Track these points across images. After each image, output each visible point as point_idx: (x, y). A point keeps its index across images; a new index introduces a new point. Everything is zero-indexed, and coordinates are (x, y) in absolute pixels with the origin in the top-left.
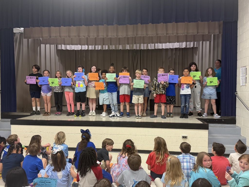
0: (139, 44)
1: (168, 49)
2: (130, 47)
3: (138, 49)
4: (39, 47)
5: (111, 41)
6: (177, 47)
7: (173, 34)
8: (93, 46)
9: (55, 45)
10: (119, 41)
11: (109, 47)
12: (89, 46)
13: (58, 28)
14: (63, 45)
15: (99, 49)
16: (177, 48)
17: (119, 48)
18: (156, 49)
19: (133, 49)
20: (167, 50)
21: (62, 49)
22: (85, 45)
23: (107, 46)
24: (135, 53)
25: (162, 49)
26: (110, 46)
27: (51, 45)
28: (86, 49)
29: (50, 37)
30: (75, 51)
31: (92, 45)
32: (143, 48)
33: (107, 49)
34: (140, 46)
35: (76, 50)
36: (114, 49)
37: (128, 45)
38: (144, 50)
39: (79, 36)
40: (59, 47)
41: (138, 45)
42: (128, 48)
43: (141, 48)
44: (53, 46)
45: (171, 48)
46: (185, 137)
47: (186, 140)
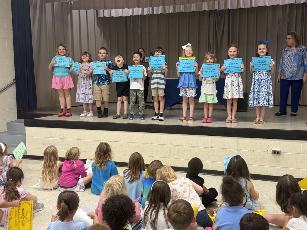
3: (223, 9)
8: (150, 8)
12: (144, 8)
17: (191, 10)
18: (253, 7)
21: (104, 16)
25: (263, 6)
26: (177, 6)
28: (140, 14)
31: (148, 6)
32: (231, 7)
33: (171, 12)
34: (226, 4)
36: (183, 11)
37: (206, 3)
38: (233, 11)
40: (101, 14)
41: (223, 2)
42: (205, 8)
43: (228, 7)
45: (280, 4)
46: (276, 152)
47: (279, 156)
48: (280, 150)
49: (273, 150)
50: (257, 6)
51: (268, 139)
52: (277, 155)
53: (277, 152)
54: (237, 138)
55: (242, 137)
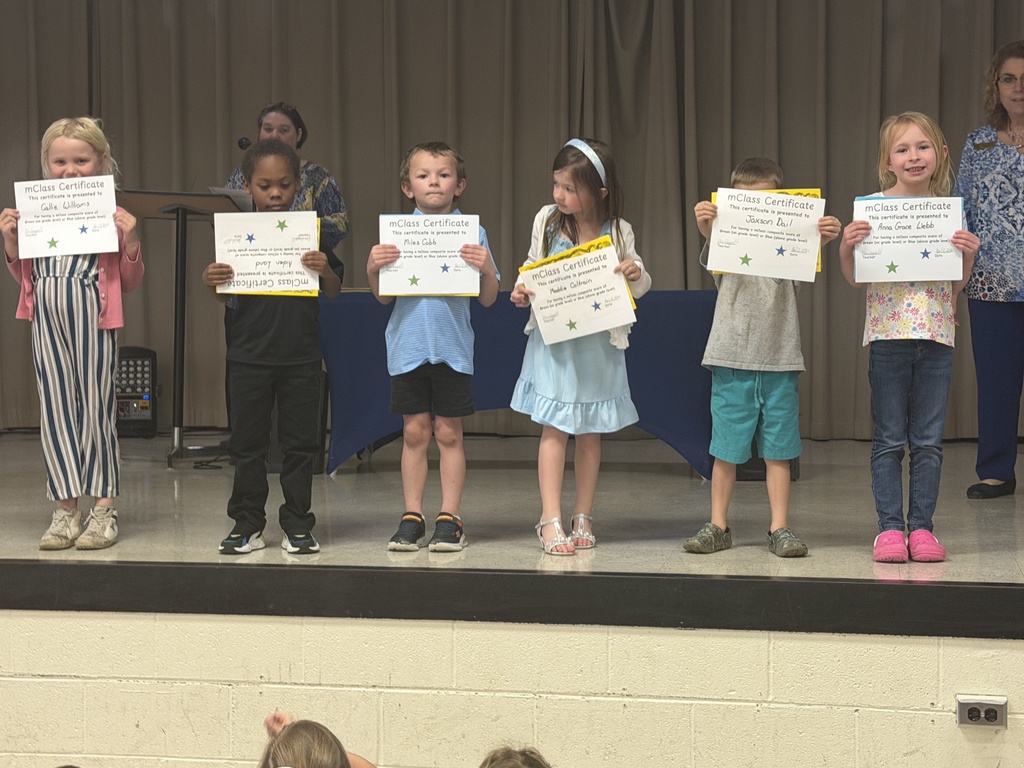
46: (983, 715)
47: (999, 736)
48: (1000, 700)
49: (963, 698)
51: (934, 640)
52: (990, 728)
53: (987, 712)
54: (766, 633)
55: (791, 630)
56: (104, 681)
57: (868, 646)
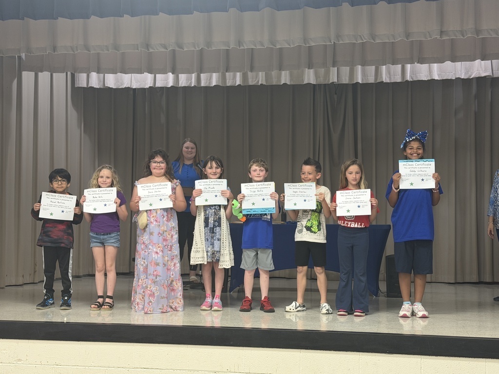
0: (348, 68)
1: (451, 80)
2: (317, 75)
3: (347, 82)
4: (15, 82)
5: (251, 60)
6: (483, 75)
7: (462, 33)
8: (194, 76)
9: (69, 73)
10: (280, 59)
11: (245, 77)
12: (180, 75)
13: (79, 22)
14: (94, 75)
15: (214, 83)
16: (485, 77)
17: (280, 81)
18: (407, 81)
19: (326, 83)
20: (446, 84)
21: (90, 85)
22: (165, 73)
23: (238, 74)
24: (335, 96)
25: (428, 80)
26: (250, 74)
27: (54, 74)
28: (170, 84)
29: (54, 49)
30: (132, 92)
31: (189, 72)
32: (362, 80)
33: (238, 83)
34: (352, 73)
35: (135, 89)
36: (265, 83)
37: (312, 71)
38: (366, 86)
39: (148, 46)
40: (82, 81)
41: (345, 70)
42: (309, 79)
43: (357, 78)
44: (60, 79)
45: (462, 78)
50: (415, 79)
51: (484, 360)
54: (420, 356)
55: (429, 355)
56: (168, 370)
57: (459, 362)
